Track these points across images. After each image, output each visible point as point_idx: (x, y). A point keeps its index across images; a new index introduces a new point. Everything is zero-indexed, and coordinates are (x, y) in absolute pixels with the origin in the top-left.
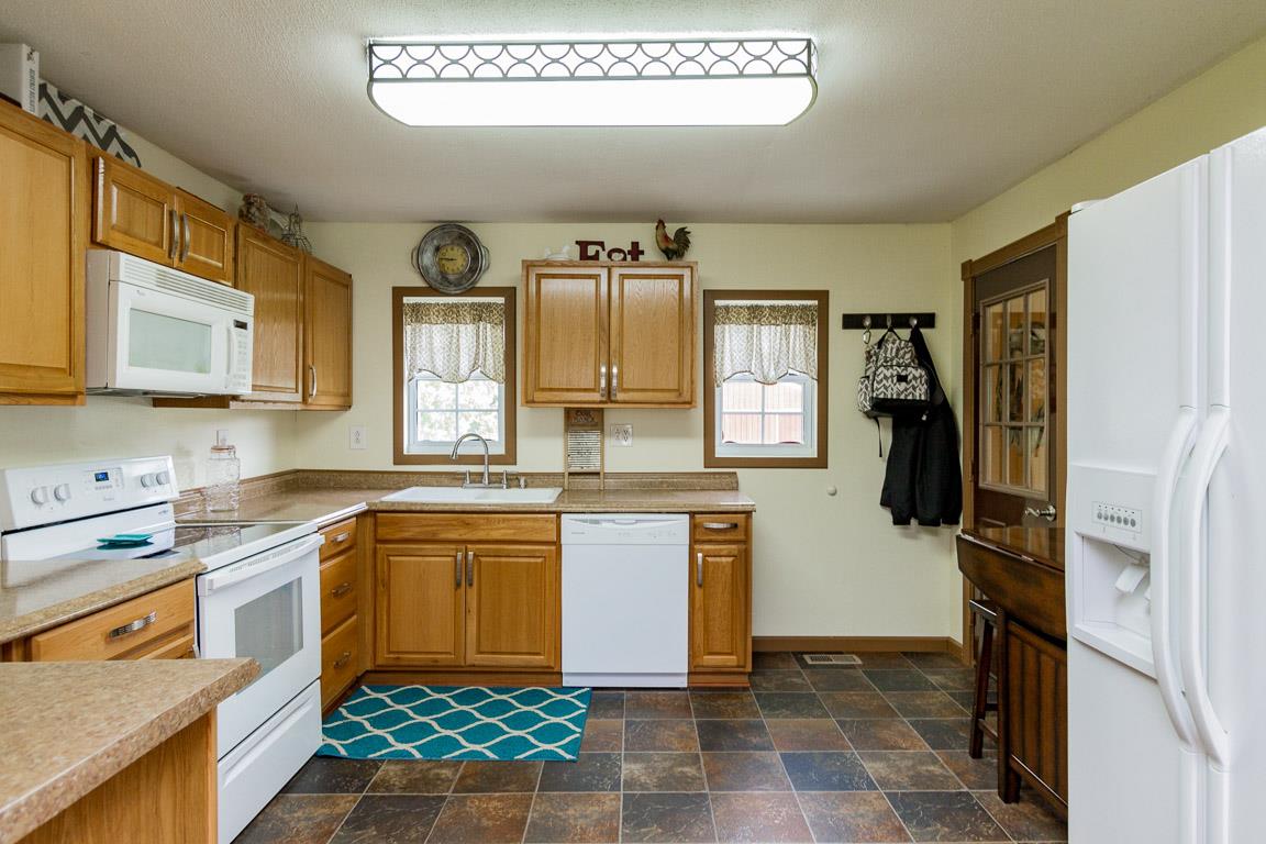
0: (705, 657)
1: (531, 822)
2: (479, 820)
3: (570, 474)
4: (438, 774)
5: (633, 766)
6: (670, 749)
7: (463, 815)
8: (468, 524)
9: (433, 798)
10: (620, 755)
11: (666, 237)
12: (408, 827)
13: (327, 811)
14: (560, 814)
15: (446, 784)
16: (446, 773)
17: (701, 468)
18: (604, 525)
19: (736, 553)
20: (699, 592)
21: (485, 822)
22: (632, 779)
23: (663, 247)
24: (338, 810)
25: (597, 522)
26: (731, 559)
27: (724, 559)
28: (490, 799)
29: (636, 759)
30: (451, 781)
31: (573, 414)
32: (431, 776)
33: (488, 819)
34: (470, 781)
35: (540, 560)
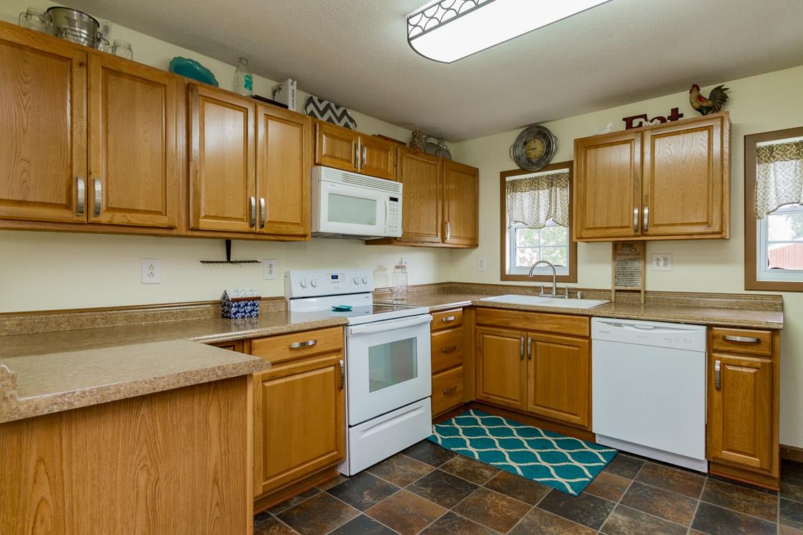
0: (724, 452)
1: (521, 524)
2: (489, 508)
3: (617, 291)
4: (482, 472)
5: (620, 516)
6: (662, 516)
7: (482, 502)
8: (528, 319)
9: (471, 485)
10: (614, 504)
11: (700, 98)
12: (448, 496)
13: (415, 471)
14: (543, 527)
15: (483, 480)
16: (487, 473)
17: (740, 289)
18: (626, 328)
19: (759, 365)
20: (717, 395)
21: (491, 512)
22: (614, 525)
23: (697, 105)
24: (420, 472)
25: (620, 325)
26: (753, 371)
27: (745, 370)
28: (504, 499)
29: (625, 512)
30: (487, 479)
31: (619, 246)
32: (478, 472)
33: (495, 511)
34: (498, 483)
35: (576, 349)
